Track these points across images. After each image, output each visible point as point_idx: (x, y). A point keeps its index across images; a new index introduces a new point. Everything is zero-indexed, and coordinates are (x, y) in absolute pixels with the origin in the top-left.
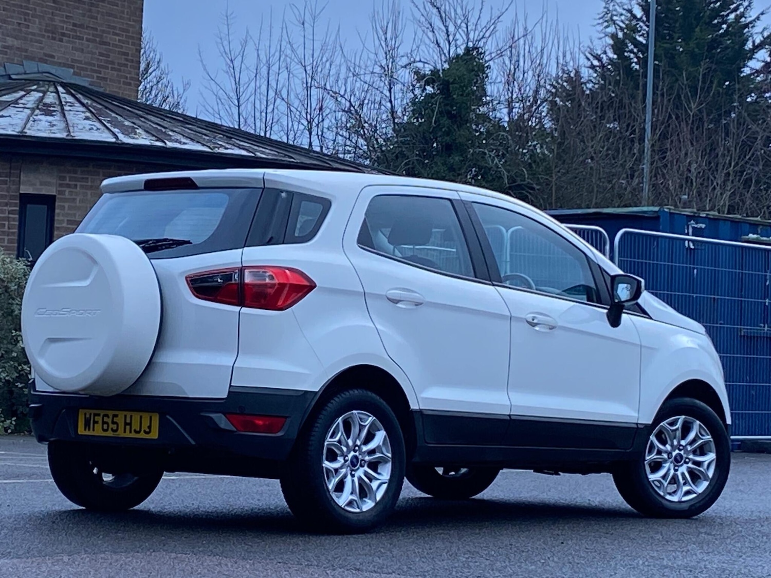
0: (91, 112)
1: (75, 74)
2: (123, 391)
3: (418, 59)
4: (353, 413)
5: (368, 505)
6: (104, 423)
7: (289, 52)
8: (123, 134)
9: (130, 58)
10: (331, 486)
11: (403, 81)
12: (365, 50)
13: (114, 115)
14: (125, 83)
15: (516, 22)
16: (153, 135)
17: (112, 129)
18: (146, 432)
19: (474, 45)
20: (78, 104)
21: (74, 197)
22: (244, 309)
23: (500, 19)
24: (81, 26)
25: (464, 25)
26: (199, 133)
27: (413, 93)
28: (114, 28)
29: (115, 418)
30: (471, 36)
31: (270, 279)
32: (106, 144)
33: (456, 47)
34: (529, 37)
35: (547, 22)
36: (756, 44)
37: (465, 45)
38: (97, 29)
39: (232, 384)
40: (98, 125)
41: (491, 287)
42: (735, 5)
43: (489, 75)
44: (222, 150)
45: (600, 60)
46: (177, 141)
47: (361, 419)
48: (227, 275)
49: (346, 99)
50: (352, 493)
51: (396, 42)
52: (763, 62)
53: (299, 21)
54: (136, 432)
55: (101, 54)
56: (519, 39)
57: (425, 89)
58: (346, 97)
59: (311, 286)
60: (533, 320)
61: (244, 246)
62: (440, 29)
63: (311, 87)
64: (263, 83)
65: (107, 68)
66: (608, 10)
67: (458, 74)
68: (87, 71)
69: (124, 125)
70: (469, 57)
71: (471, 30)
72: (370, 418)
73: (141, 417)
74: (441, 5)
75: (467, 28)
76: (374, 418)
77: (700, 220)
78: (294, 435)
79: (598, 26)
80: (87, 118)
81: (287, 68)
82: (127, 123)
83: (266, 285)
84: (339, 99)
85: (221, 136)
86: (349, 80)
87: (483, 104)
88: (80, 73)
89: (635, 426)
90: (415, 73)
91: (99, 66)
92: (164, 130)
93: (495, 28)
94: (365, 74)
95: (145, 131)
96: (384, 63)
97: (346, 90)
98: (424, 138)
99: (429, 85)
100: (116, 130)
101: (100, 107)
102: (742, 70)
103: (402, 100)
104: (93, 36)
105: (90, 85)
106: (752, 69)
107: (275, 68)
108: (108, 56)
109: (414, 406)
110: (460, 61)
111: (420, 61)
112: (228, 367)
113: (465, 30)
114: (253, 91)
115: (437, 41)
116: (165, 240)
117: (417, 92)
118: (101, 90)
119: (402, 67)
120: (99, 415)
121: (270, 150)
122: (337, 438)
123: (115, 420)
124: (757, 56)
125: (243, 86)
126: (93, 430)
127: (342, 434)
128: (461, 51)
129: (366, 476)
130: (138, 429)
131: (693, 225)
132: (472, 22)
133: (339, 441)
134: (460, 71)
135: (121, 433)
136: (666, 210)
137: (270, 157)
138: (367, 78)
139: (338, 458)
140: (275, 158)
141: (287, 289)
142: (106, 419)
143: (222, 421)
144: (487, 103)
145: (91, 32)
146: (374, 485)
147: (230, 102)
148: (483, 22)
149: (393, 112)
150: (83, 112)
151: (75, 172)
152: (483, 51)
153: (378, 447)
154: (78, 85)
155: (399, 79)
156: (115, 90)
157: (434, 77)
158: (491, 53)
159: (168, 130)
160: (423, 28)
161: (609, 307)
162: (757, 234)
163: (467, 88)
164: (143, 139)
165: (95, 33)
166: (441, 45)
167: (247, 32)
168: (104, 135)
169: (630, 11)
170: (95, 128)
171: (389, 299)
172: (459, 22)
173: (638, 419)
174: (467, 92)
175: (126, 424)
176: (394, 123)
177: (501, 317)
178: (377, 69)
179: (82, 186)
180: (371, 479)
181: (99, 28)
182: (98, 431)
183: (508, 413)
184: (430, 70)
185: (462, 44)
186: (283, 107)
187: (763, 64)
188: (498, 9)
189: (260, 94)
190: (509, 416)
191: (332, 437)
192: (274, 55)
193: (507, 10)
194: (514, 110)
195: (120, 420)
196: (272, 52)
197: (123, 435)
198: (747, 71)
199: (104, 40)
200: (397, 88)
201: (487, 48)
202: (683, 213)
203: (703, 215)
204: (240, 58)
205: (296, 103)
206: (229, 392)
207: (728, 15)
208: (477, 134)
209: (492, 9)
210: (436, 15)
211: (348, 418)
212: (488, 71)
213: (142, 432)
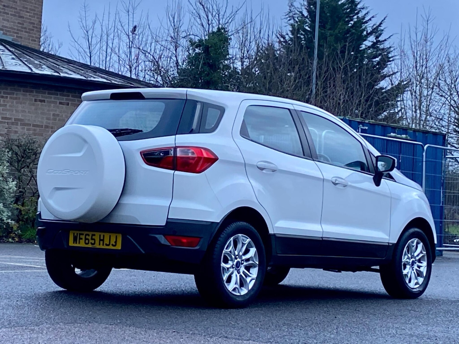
0: (15, 55)
1: (4, 34)
2: (99, 221)
3: (191, 33)
4: (239, 236)
5: (244, 291)
6: (86, 239)
7: (120, 27)
8: (35, 68)
9: (35, 26)
10: (225, 278)
11: (182, 45)
12: (162, 27)
13: (28, 57)
14: (32, 40)
15: (246, 14)
16: (53, 69)
17: (28, 65)
18: (113, 245)
19: (222, 26)
20: (7, 51)
21: (5, 103)
22: (176, 172)
23: (237, 13)
24: (8, 7)
25: (217, 15)
26: (78, 69)
27: (189, 52)
28: (27, 8)
29: (93, 237)
30: (221, 22)
31: (192, 154)
32: (26, 74)
33: (213, 27)
34: (253, 23)
35: (263, 14)
36: (368, 33)
37: (217, 27)
38: (17, 8)
39: (169, 217)
40: (20, 63)
41: (312, 162)
42: (357, 11)
43: (230, 43)
44: (92, 79)
45: (284, 38)
46: (66, 73)
47: (243, 240)
48: (166, 152)
49: (151, 55)
50: (236, 284)
51: (179, 23)
52: (372, 42)
53: (126, 10)
54: (106, 245)
55: (19, 23)
56: (247, 24)
57: (195, 50)
58: (151, 53)
59: (216, 159)
60: (335, 181)
61: (176, 134)
62: (203, 17)
63: (131, 47)
64: (104, 45)
65: (22, 31)
66: (291, 11)
67: (214, 42)
68: (11, 33)
69: (35, 63)
70: (220, 33)
71: (221, 18)
72: (248, 240)
73: (110, 236)
74: (205, 4)
75: (219, 17)
76: (250, 240)
77: (365, 124)
78: (205, 249)
79: (285, 19)
80: (13, 59)
81: (118, 37)
82: (36, 62)
83: (189, 158)
84: (147, 54)
85: (90, 71)
86: (153, 44)
87: (227, 60)
88: (7, 33)
89: (387, 244)
90: (190, 41)
91: (18, 30)
92: (58, 67)
93: (234, 17)
94: (162, 41)
95: (47, 67)
96: (172, 35)
97: (151, 50)
98: (195, 77)
99: (197, 48)
100: (30, 66)
101: (20, 52)
102: (361, 46)
103: (182, 55)
104: (14, 13)
105: (12, 40)
106: (366, 46)
107: (111, 36)
108: (23, 24)
109: (271, 231)
110: (215, 35)
111: (193, 35)
112: (166, 206)
113: (218, 18)
114: (99, 49)
115: (202, 23)
116: (127, 129)
117: (191, 52)
118: (19, 43)
119: (183, 38)
120: (83, 234)
121: (119, 79)
122: (229, 250)
123: (94, 237)
124: (368, 39)
125: (93, 46)
126: (79, 243)
127: (232, 247)
128: (215, 30)
129: (244, 274)
130: (108, 243)
131: (361, 127)
132: (221, 14)
133: (230, 252)
134: (215, 41)
135: (97, 246)
136: (347, 118)
137: (120, 83)
138: (163, 43)
139: (229, 262)
140: (123, 84)
141: (202, 160)
142: (87, 237)
143: (162, 239)
144: (230, 59)
145: (14, 10)
146: (248, 279)
147: (86, 55)
148: (228, 14)
149: (177, 63)
150: (10, 55)
151: (7, 89)
152: (227, 30)
153: (251, 257)
154: (6, 40)
155: (181, 44)
156: (27, 44)
157: (200, 44)
158: (232, 31)
159: (60, 67)
160: (194, 16)
161: (374, 174)
162: (395, 133)
163: (218, 50)
164: (47, 72)
165: (16, 11)
166: (205, 26)
167: (96, 16)
168: (23, 68)
169: (301, 12)
170: (18, 64)
171: (257, 167)
172: (214, 14)
173: (389, 240)
174: (218, 52)
175: (100, 240)
176: (178, 69)
177: (318, 179)
178: (170, 39)
179: (11, 98)
180: (247, 276)
181: (18, 8)
182: (82, 244)
183: (321, 236)
184: (199, 40)
185: (216, 26)
186: (115, 58)
187: (372, 43)
188: (236, 7)
189: (102, 51)
190: (322, 238)
191: (226, 249)
192: (110, 29)
193: (241, 8)
194: (244, 63)
195: (97, 238)
196: (110, 27)
197: (98, 247)
198: (363, 47)
199: (21, 15)
200: (179, 50)
201: (229, 28)
202: (356, 120)
203: (367, 122)
204: (91, 30)
205: (123, 56)
206: (167, 222)
207: (353, 16)
208: (223, 76)
209: (233, 7)
210: (202, 10)
211: (236, 238)
212: (230, 41)
213: (111, 245)
